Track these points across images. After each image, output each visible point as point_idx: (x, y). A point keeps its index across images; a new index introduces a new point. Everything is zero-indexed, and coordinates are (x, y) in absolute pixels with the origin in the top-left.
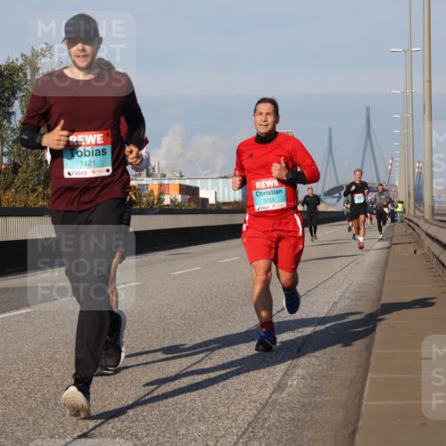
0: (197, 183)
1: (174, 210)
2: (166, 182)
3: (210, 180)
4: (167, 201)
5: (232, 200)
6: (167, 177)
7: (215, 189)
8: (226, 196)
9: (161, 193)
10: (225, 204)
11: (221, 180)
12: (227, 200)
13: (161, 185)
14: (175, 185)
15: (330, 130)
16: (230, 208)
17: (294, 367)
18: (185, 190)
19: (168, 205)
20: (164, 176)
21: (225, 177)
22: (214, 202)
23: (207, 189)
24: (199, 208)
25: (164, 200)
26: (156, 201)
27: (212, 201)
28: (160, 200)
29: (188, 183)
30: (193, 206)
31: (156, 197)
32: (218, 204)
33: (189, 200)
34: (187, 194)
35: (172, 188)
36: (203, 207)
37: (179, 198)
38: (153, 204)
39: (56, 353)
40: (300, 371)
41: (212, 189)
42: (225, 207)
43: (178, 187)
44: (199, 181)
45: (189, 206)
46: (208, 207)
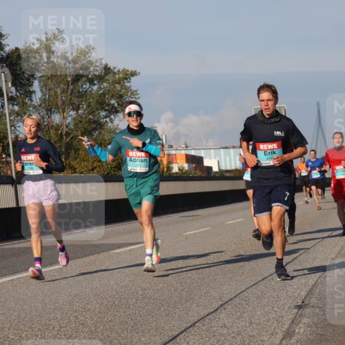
0: (202, 153)
1: (182, 177)
2: (173, 152)
3: (212, 151)
4: (175, 169)
5: (233, 168)
6: (175, 147)
7: (218, 158)
8: (228, 165)
9: (170, 162)
10: (227, 171)
11: (222, 150)
12: (229, 168)
13: (169, 155)
14: (181, 155)
15: (318, 104)
16: (232, 175)
17: (300, 316)
18: (190, 159)
19: (176, 173)
20: (171, 147)
21: (226, 148)
22: (218, 170)
23: (210, 158)
24: (204, 175)
25: (172, 168)
26: (165, 169)
27: (215, 169)
28: (169, 169)
29: (193, 153)
30: (199, 173)
31: (165, 166)
32: (221, 171)
33: (195, 169)
34: (193, 163)
35: (179, 157)
36: (208, 174)
37: (186, 166)
38: (163, 172)
39: (88, 304)
40: (305, 320)
41: (215, 158)
42: (228, 175)
43: (184, 157)
44: (202, 151)
45: (195, 173)
46: (212, 174)
